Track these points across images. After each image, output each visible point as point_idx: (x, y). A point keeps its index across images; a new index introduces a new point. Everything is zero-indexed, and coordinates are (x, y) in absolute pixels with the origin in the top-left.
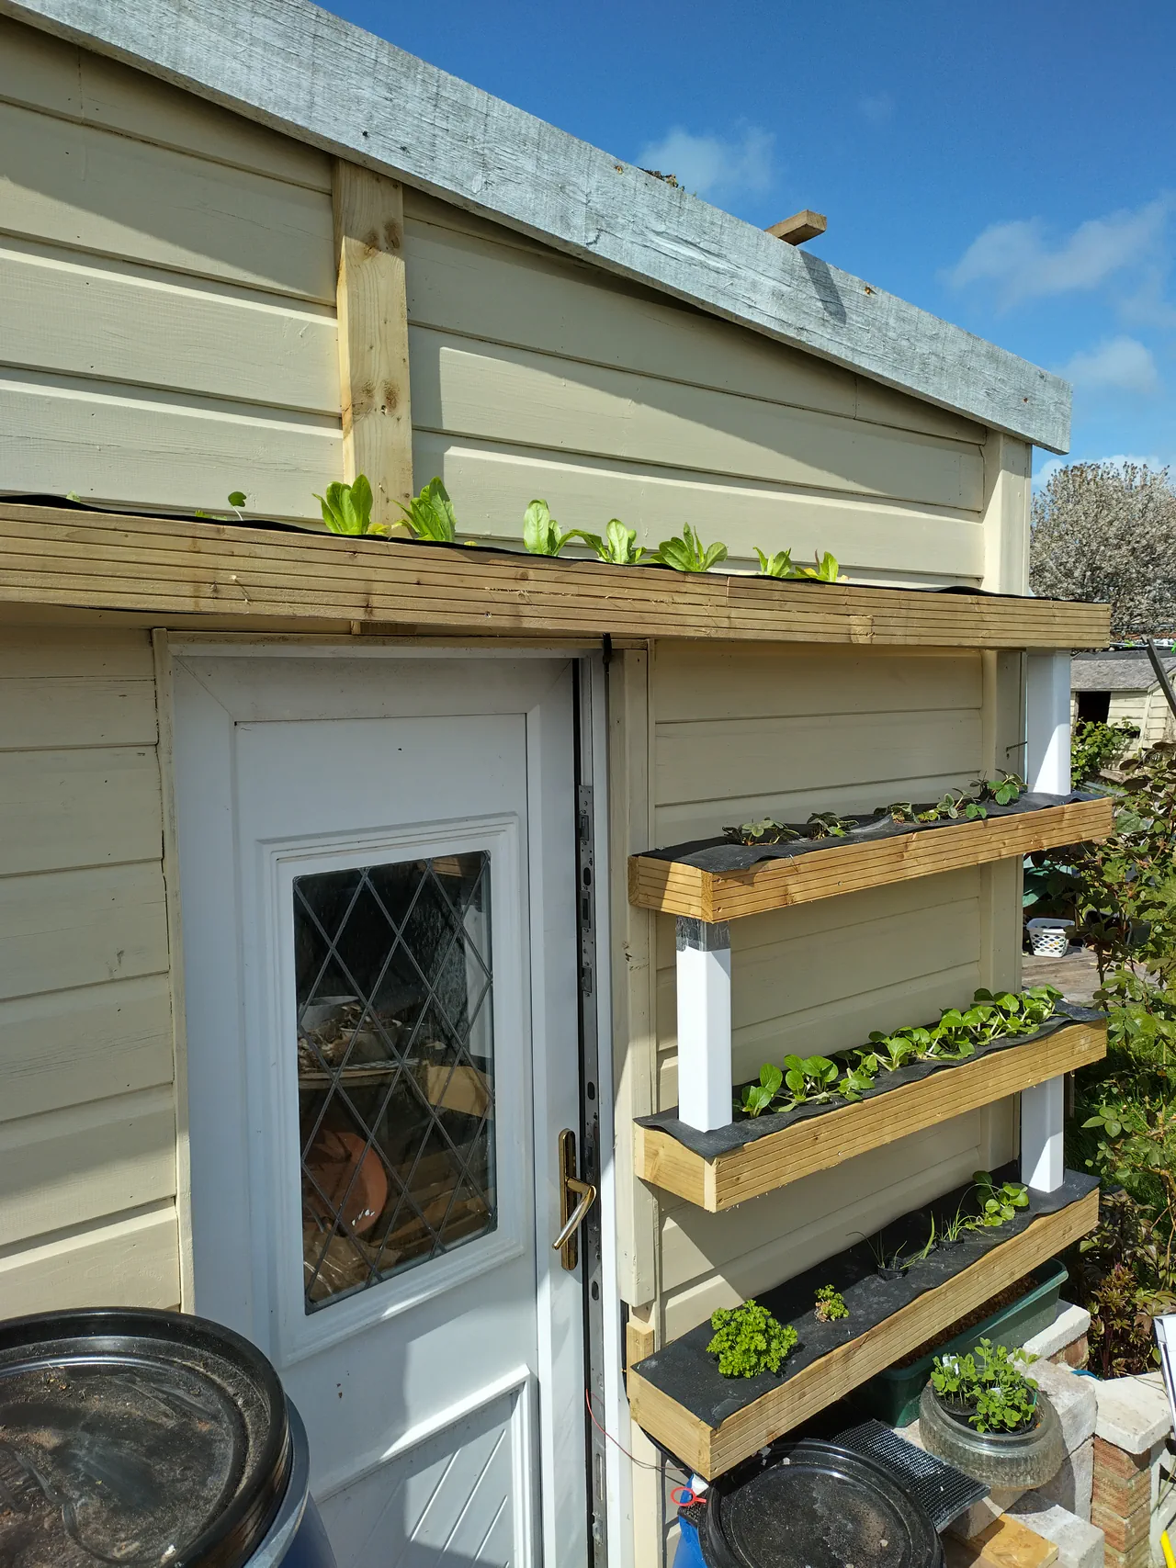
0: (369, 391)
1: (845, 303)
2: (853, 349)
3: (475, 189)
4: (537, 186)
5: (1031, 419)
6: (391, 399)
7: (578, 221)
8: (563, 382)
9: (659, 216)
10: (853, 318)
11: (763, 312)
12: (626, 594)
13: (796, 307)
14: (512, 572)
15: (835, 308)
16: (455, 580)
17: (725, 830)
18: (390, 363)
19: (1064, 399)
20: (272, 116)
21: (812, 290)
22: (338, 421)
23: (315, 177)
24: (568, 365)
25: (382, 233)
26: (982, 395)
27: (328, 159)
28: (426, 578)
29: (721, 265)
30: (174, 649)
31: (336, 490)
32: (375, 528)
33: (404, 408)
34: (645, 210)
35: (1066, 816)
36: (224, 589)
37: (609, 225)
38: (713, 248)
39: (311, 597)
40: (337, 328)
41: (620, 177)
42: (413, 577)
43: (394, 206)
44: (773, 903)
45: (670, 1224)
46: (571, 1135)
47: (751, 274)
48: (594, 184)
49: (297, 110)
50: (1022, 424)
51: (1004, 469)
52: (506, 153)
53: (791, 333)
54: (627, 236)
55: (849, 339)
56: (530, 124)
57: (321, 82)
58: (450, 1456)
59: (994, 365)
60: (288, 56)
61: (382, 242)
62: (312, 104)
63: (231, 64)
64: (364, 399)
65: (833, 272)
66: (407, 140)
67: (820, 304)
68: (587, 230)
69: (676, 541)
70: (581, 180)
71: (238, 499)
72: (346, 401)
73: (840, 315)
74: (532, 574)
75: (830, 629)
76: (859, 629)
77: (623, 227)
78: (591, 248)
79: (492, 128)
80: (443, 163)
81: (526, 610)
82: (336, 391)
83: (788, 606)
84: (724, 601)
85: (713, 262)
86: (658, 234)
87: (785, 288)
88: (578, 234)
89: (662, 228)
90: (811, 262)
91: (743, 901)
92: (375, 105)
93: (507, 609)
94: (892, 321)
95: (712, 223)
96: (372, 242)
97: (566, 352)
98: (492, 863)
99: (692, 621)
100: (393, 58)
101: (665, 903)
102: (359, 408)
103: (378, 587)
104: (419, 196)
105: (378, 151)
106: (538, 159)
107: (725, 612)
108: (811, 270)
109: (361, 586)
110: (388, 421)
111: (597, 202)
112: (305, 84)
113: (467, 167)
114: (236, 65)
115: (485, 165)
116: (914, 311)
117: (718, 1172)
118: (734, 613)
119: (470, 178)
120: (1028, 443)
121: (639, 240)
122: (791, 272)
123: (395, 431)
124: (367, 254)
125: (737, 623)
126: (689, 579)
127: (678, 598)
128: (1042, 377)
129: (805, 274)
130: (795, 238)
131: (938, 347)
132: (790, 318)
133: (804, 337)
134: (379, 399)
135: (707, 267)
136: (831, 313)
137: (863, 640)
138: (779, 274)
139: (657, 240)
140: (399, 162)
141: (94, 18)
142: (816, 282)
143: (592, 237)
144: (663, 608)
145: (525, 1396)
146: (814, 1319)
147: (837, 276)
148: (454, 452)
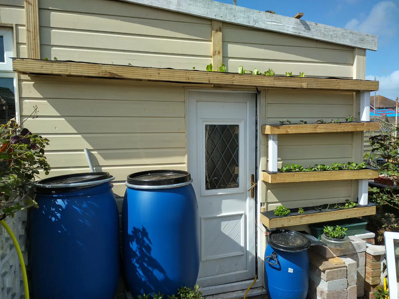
0: (216, 52)
1: (310, 27)
2: (312, 35)
3: (233, 21)
4: (244, 18)
5: (364, 44)
6: (219, 53)
7: (251, 22)
8: (250, 47)
9: (267, 18)
10: (312, 30)
11: (291, 31)
12: (252, 79)
13: (297, 29)
14: (232, 76)
15: (307, 28)
16: (222, 77)
17: (280, 122)
18: (219, 48)
19: (375, 39)
20: (202, 16)
21: (302, 26)
22: (211, 57)
23: (209, 23)
24: (252, 45)
25: (218, 29)
26: (348, 41)
27: (211, 20)
28: (218, 77)
29: (281, 24)
30: (188, 90)
31: (208, 66)
32: (213, 70)
33: (221, 54)
34: (265, 18)
35: (365, 125)
36: (190, 79)
37: (257, 21)
38: (279, 22)
39: (201, 80)
40: (212, 43)
41: (260, 14)
42: (216, 77)
43: (221, 25)
44: (284, 133)
45: (269, 191)
46: (253, 175)
47: (287, 25)
48: (254, 16)
49: (205, 15)
50: (361, 45)
51: (357, 55)
52: (238, 14)
53: (297, 34)
54: (261, 23)
55: (311, 34)
56: (243, 9)
57: (209, 10)
58: (229, 221)
59: (352, 34)
60: (204, 7)
61: (218, 30)
62: (207, 13)
63: (196, 10)
64: (215, 53)
65: (307, 22)
66: (221, 15)
67: (304, 28)
68: (253, 23)
69: (268, 71)
70: (252, 15)
71: (194, 68)
72: (212, 54)
73: (309, 29)
74: (235, 76)
75: (297, 85)
76: (305, 85)
77: (260, 21)
78: (254, 26)
79: (236, 10)
80: (228, 18)
81: (234, 82)
82: (211, 53)
83: (287, 81)
84: (272, 80)
85: (279, 24)
86: (267, 21)
87: (295, 26)
88: (251, 24)
89: (268, 20)
90: (302, 21)
91: (277, 131)
92: (217, 11)
93: (231, 81)
94: (322, 29)
95: (279, 18)
96: (217, 31)
97: (250, 43)
98: (239, 127)
99: (266, 83)
100: (220, 4)
101: (265, 132)
102: (214, 55)
103: (210, 78)
104: (224, 23)
105: (217, 18)
106: (244, 14)
107: (273, 82)
108: (301, 22)
109: (208, 78)
110: (219, 56)
111: (255, 18)
112: (207, 11)
113: (232, 17)
114: (197, 10)
115: (235, 17)
116: (329, 27)
117: (271, 176)
118: (274, 82)
119: (232, 19)
120: (365, 49)
121: (263, 23)
122: (297, 24)
123: (220, 57)
124: (216, 33)
125: (276, 84)
126: (265, 77)
127: (262, 80)
128: (368, 35)
129: (301, 23)
130: (298, 17)
131: (335, 32)
132: (297, 32)
133: (300, 34)
134: (217, 53)
135: (278, 25)
136: (307, 29)
137: (305, 87)
138: (294, 24)
139: (267, 22)
140: (221, 19)
141: (179, 9)
142: (303, 24)
143: (254, 24)
144: (260, 81)
145: (243, 216)
146: (298, 213)
147: (308, 23)
148: (230, 60)
